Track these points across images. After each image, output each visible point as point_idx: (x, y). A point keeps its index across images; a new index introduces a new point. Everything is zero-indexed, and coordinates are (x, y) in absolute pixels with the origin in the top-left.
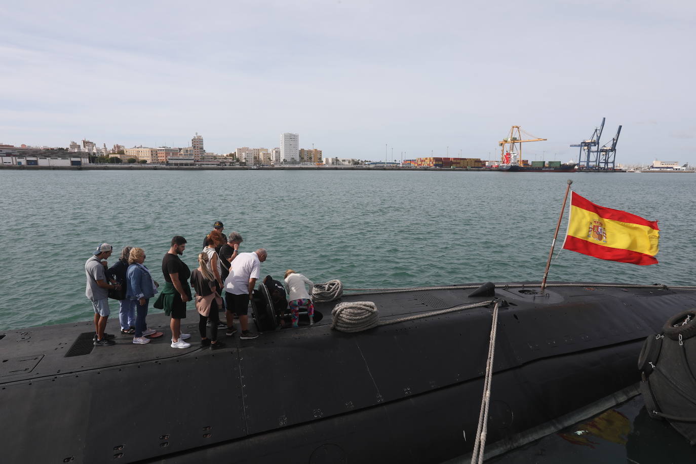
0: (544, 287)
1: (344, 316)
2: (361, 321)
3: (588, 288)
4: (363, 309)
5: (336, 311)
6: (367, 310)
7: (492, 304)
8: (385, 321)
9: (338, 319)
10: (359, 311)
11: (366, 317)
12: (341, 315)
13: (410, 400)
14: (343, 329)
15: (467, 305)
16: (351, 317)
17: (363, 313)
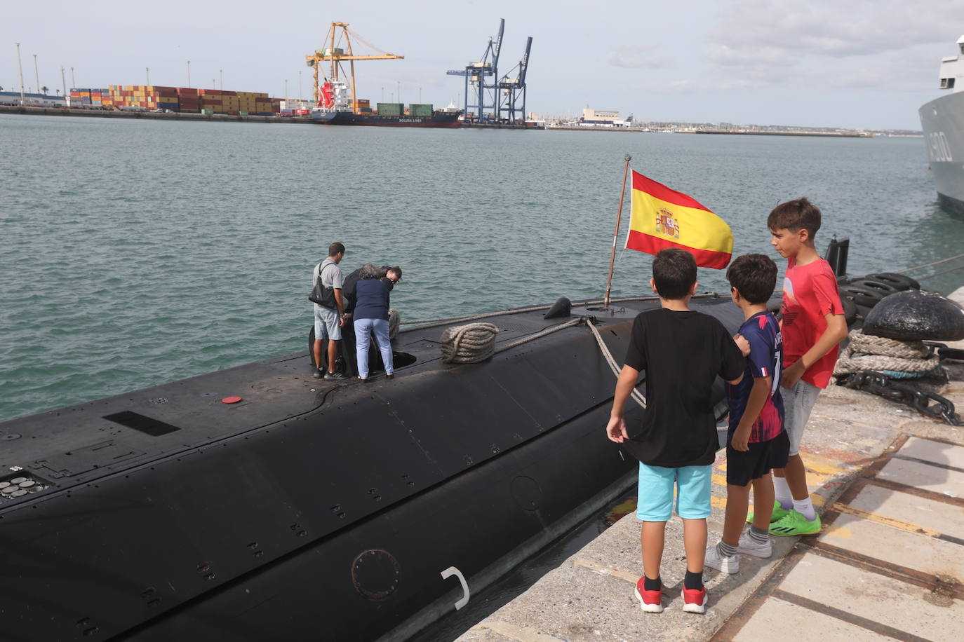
0: (608, 303)
1: (468, 341)
2: (487, 345)
3: (650, 302)
4: (486, 330)
5: (456, 337)
6: (490, 331)
7: (582, 323)
8: (498, 348)
9: (459, 346)
10: (483, 333)
11: (491, 340)
12: (463, 340)
13: (566, 426)
14: (465, 359)
15: (556, 325)
16: (476, 342)
17: (487, 334)
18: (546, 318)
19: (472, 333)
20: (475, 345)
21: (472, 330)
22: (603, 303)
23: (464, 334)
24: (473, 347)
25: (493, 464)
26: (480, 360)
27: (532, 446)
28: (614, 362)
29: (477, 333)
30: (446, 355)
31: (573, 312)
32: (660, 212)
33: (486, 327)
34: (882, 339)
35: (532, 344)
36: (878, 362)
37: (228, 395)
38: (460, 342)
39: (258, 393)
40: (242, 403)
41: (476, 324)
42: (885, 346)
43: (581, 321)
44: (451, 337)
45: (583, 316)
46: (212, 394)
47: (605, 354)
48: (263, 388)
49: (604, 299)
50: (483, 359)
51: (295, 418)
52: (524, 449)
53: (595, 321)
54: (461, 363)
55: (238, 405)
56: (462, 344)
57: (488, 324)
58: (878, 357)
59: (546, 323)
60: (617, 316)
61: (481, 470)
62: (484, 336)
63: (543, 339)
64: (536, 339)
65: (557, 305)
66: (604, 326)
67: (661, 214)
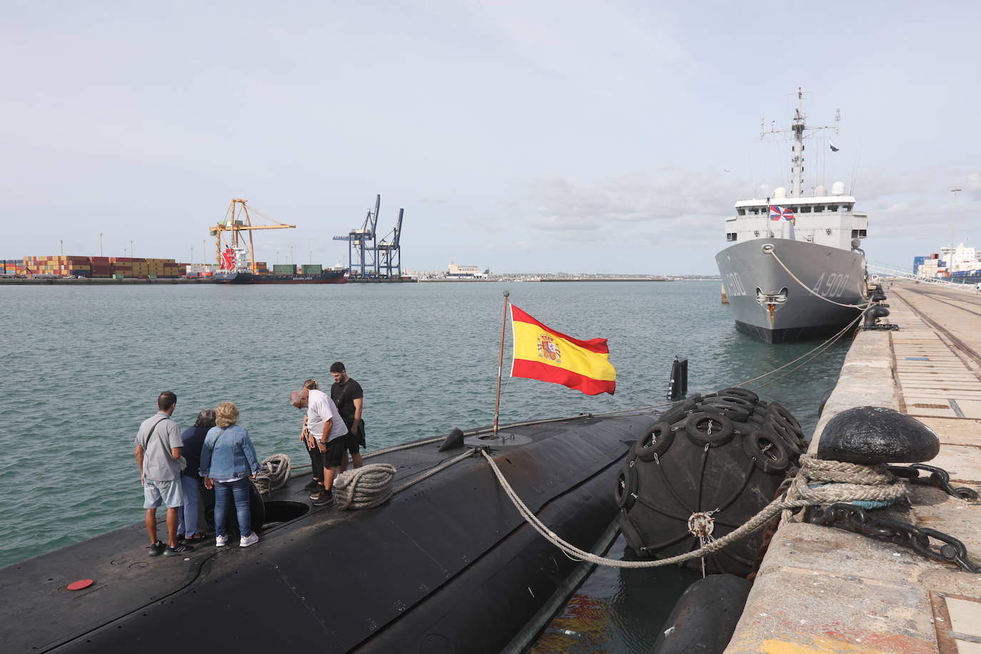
0: (497, 431)
1: (364, 485)
2: (384, 488)
3: (534, 426)
4: (384, 471)
5: (352, 481)
6: (388, 472)
7: (477, 453)
8: (396, 489)
9: (355, 491)
10: (380, 475)
11: (388, 482)
12: (359, 485)
13: (472, 567)
14: (363, 504)
15: (454, 456)
16: (374, 485)
17: (384, 476)
18: (441, 451)
19: (369, 476)
20: (372, 488)
21: (369, 472)
22: (493, 431)
23: (360, 477)
24: (371, 491)
25: (399, 625)
26: (378, 504)
27: (440, 596)
28: (513, 493)
29: (374, 476)
30: (341, 502)
31: (466, 442)
32: (541, 338)
33: (384, 468)
34: (844, 464)
35: (430, 480)
36: (845, 492)
37: (77, 578)
38: (356, 486)
39: (117, 570)
40: (95, 587)
41: (372, 465)
42: (848, 472)
43: (476, 452)
44: (346, 483)
45: (477, 447)
46: (57, 579)
47: (503, 484)
48: (124, 562)
49: (493, 427)
50: (382, 502)
51: (159, 603)
52: (432, 601)
53: (489, 450)
54: (358, 509)
55: (88, 590)
56: (358, 489)
57: (384, 464)
58: (843, 485)
59: (441, 456)
60: (508, 443)
61: (387, 635)
62: (381, 478)
63: (441, 474)
64: (433, 474)
65: (451, 437)
66: (499, 455)
67: (542, 340)
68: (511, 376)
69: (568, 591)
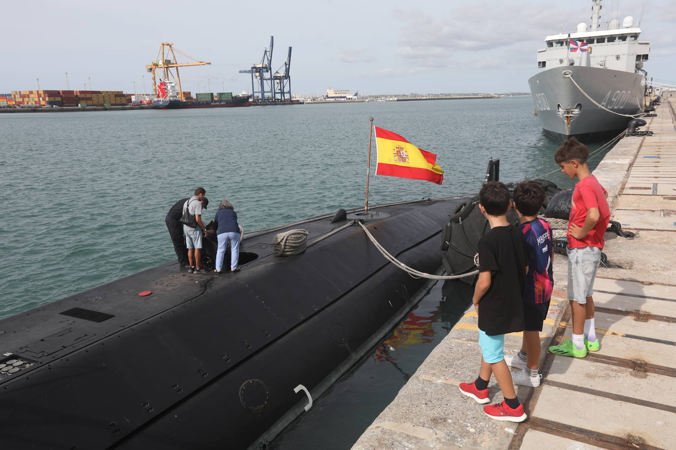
0: (368, 210)
1: (291, 241)
2: (302, 243)
3: (392, 207)
4: (301, 234)
5: (283, 239)
6: (304, 234)
7: (355, 224)
8: (309, 244)
9: (285, 245)
10: (299, 236)
11: (304, 240)
12: (288, 241)
13: (356, 289)
14: (290, 253)
15: (340, 226)
16: (296, 242)
17: (302, 236)
18: (332, 223)
19: (293, 236)
20: (295, 243)
21: (292, 234)
22: (364, 210)
23: (288, 237)
24: (294, 245)
25: (316, 317)
26: (299, 253)
27: (338, 303)
28: (380, 246)
29: (296, 236)
30: (277, 252)
31: (348, 217)
32: (396, 149)
33: (301, 232)
34: (558, 219)
35: (328, 239)
36: (557, 234)
37: (142, 291)
38: (286, 242)
39: (161, 287)
40: (153, 295)
41: (294, 230)
42: (559, 224)
43: (355, 223)
44: (279, 240)
45: (355, 220)
46: (131, 291)
47: (372, 241)
48: (163, 283)
49: (364, 207)
50: (301, 252)
51: (190, 302)
52: (333, 306)
53: (363, 221)
54: (288, 256)
55: (149, 296)
56: (287, 244)
57: (301, 230)
58: (556, 230)
59: (333, 226)
60: (375, 217)
61: (310, 322)
62: (300, 237)
63: (334, 236)
64: (330, 236)
65: (338, 214)
66: (369, 225)
67: (396, 150)
68: (376, 174)
69: (413, 304)
